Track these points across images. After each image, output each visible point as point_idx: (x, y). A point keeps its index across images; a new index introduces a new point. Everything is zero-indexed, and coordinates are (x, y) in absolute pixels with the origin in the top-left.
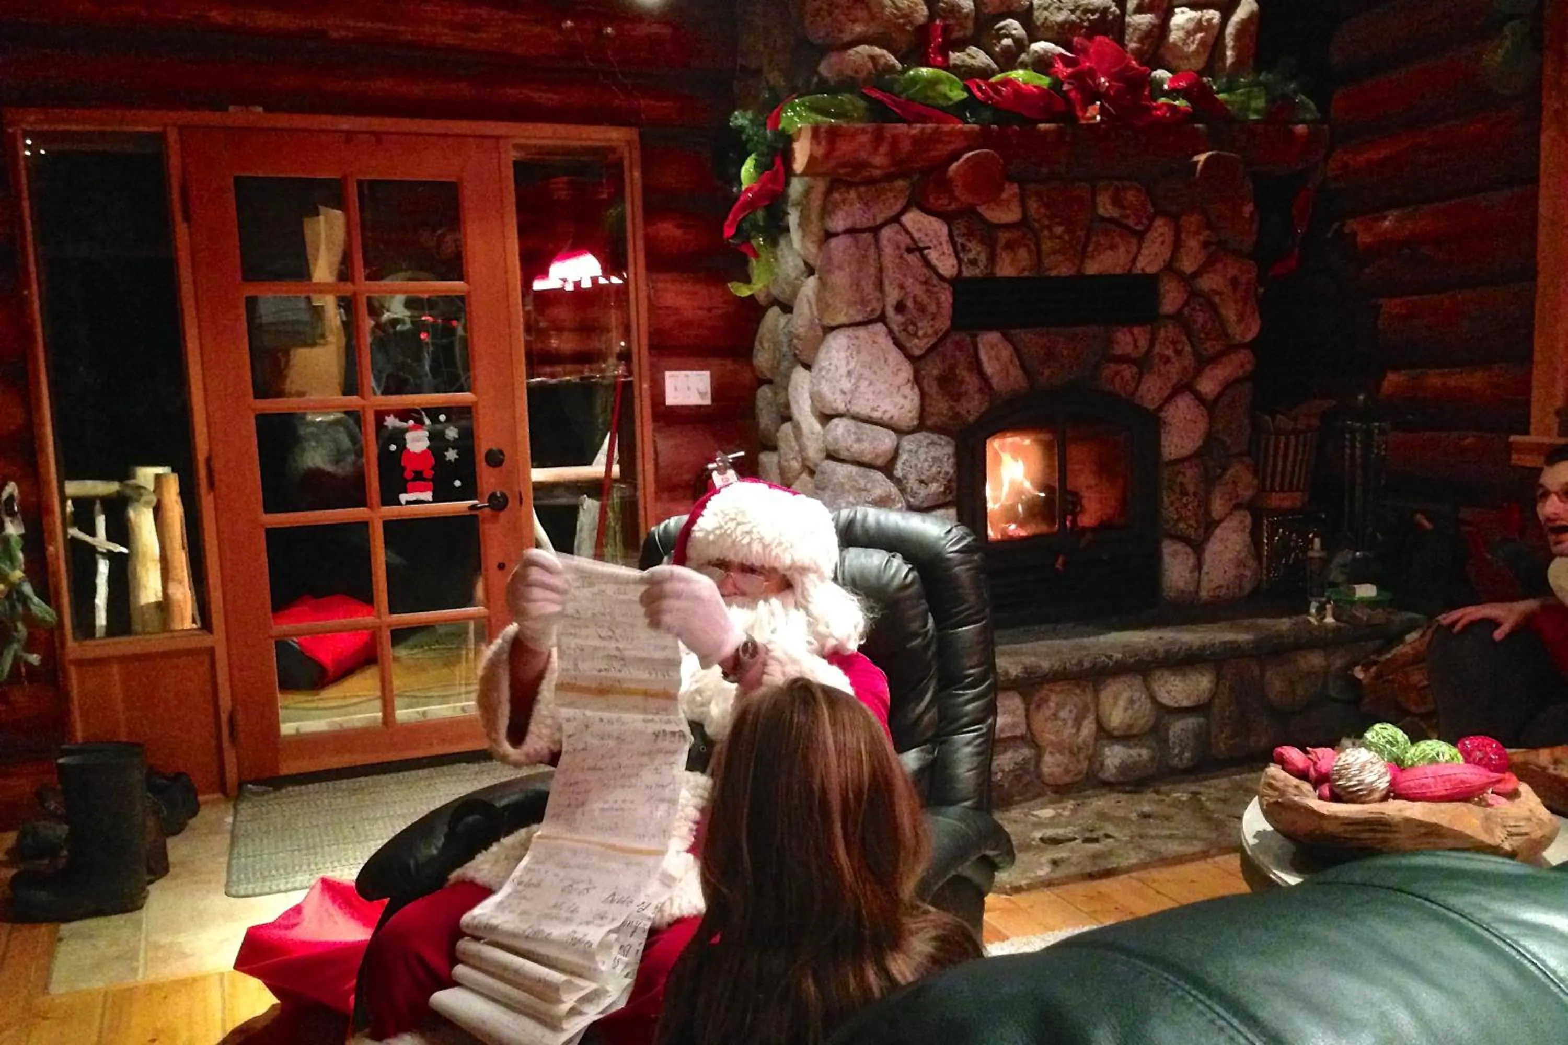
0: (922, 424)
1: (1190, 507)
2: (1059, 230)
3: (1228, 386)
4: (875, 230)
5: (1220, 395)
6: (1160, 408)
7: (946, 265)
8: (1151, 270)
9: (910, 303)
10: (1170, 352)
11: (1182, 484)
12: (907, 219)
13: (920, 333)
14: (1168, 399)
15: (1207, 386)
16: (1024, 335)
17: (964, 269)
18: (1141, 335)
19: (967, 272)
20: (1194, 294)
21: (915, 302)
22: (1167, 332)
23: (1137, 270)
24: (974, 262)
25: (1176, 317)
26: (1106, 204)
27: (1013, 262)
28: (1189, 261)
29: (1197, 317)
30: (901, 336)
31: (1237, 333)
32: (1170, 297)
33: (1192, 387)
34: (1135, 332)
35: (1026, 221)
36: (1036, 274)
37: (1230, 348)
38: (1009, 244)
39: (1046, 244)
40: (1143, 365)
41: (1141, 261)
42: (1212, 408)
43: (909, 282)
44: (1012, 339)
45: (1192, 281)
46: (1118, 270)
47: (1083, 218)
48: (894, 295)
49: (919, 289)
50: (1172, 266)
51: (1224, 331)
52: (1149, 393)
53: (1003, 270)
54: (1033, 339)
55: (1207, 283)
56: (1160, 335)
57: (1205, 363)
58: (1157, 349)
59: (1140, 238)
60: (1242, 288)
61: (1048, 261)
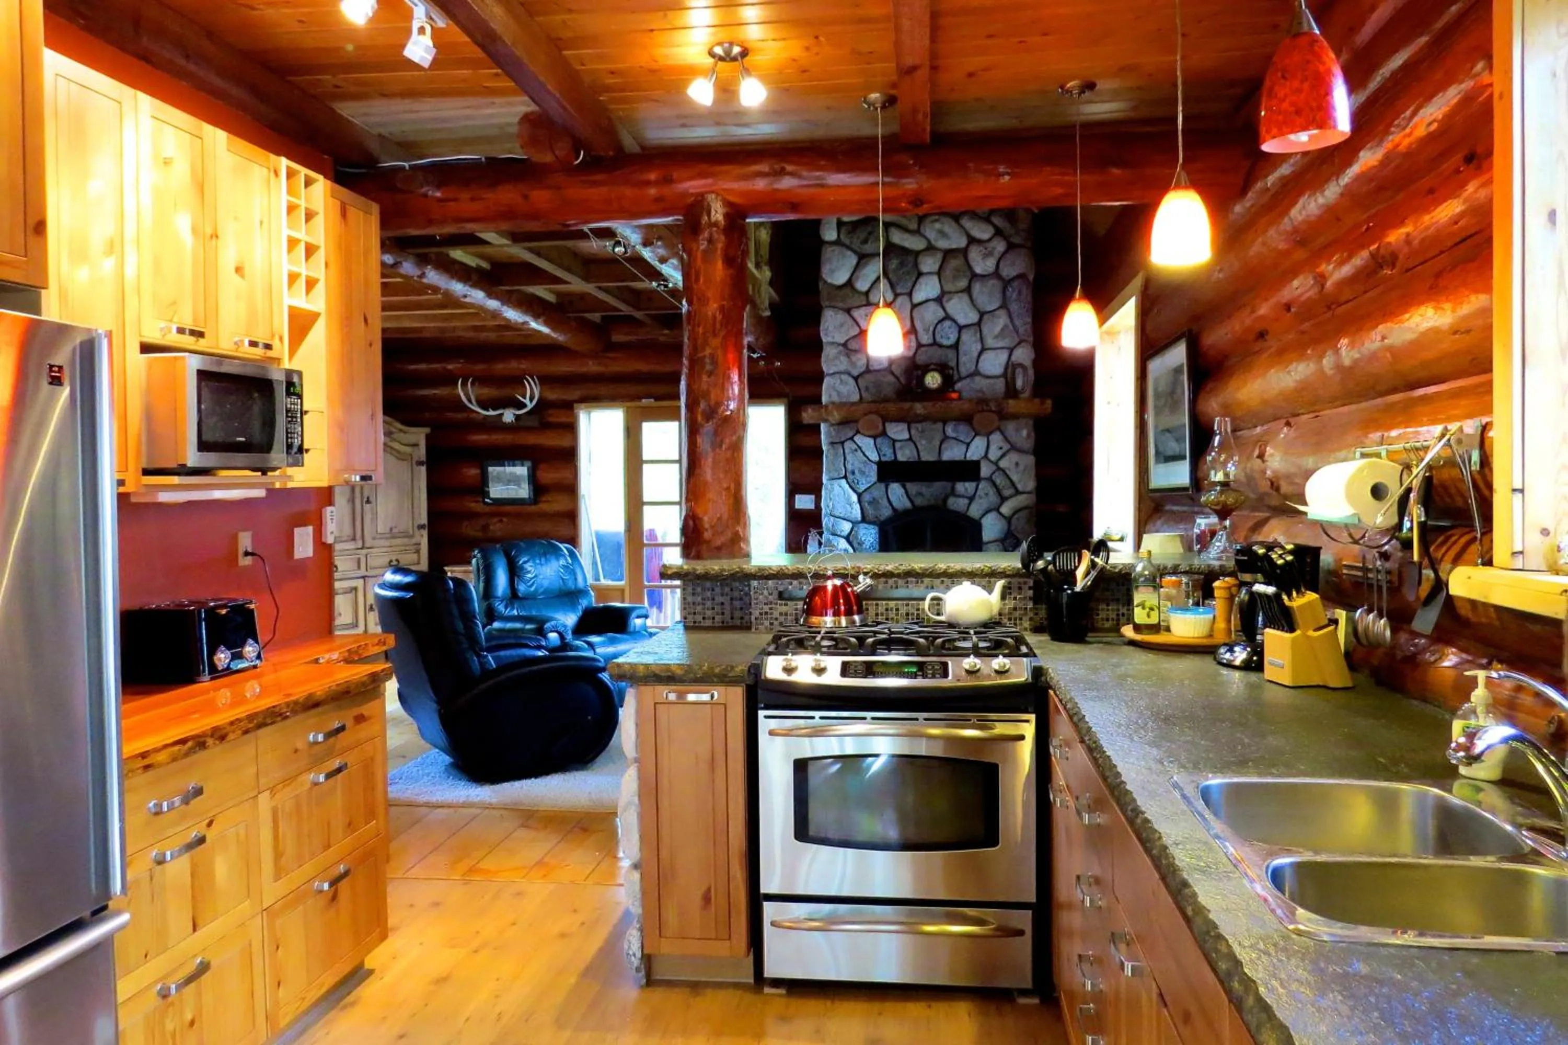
0: (864, 520)
2: (924, 442)
3: (1017, 512)
4: (843, 443)
5: (1014, 514)
6: (981, 518)
7: (874, 457)
8: (975, 458)
9: (856, 472)
10: (983, 494)
12: (856, 439)
13: (860, 483)
14: (983, 515)
15: (1006, 509)
16: (908, 485)
17: (882, 457)
18: (970, 486)
19: (883, 459)
20: (999, 469)
21: (859, 471)
22: (983, 485)
23: (968, 458)
24: (885, 455)
25: (990, 479)
26: (950, 431)
27: (902, 455)
28: (994, 454)
29: (999, 479)
30: (853, 485)
31: (1020, 487)
32: (985, 470)
33: (997, 510)
34: (967, 484)
35: (910, 439)
36: (917, 459)
37: (1018, 492)
38: (901, 448)
39: (919, 447)
40: (971, 499)
41: (968, 455)
42: (1009, 520)
43: (856, 463)
44: (904, 487)
45: (996, 463)
46: (957, 459)
47: (938, 437)
48: (849, 467)
49: (862, 466)
50: (986, 456)
51: (1013, 484)
52: (974, 511)
53: (901, 458)
54: (913, 487)
55: (1002, 464)
56: (980, 486)
57: (1003, 499)
58: (978, 493)
59: (968, 445)
60: (1021, 467)
61: (922, 454)
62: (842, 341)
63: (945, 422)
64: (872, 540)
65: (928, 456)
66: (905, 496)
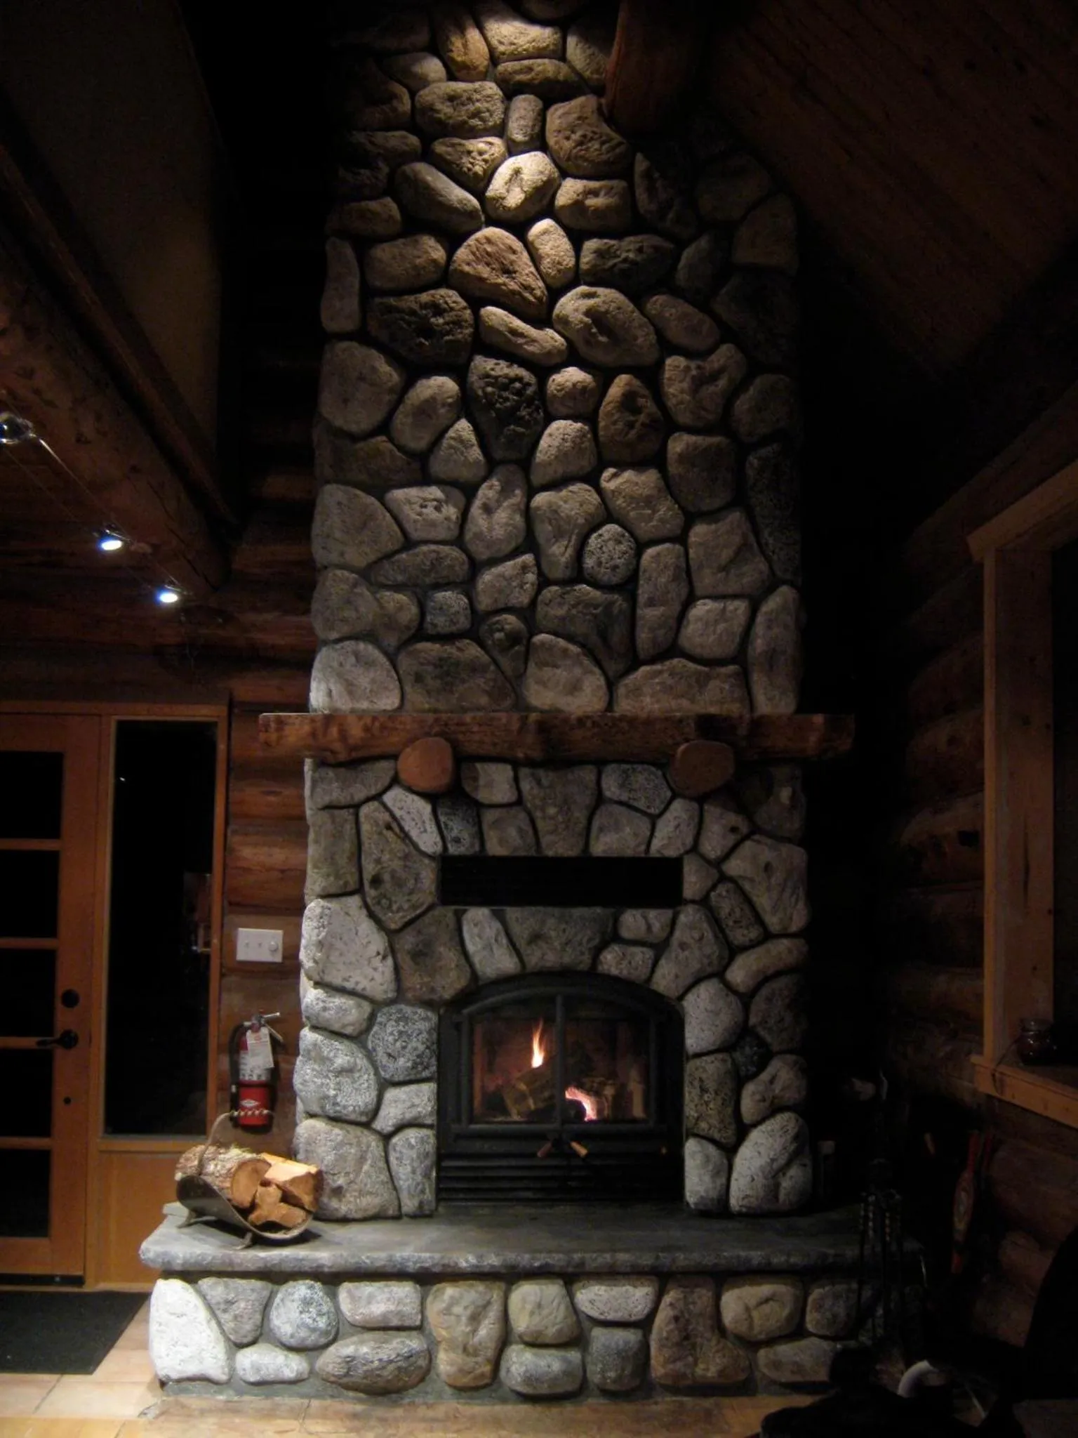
1: (712, 1105)
2: (550, 811)
3: (765, 979)
4: (356, 807)
5: (757, 985)
6: (681, 998)
7: (429, 841)
8: (671, 853)
9: (386, 877)
10: (686, 938)
11: (701, 1080)
12: (388, 798)
13: (395, 907)
14: (688, 989)
15: (739, 974)
16: (512, 913)
17: (449, 846)
18: (657, 918)
19: (453, 849)
20: (723, 878)
21: (393, 877)
22: (688, 916)
23: (654, 852)
24: (457, 840)
25: (703, 901)
26: (611, 787)
27: (502, 842)
28: (713, 845)
29: (725, 903)
30: (376, 909)
31: (773, 922)
32: (693, 881)
33: (720, 975)
34: (652, 914)
35: (519, 802)
36: (533, 853)
37: (767, 936)
38: (496, 824)
39: (540, 825)
40: (659, 948)
41: (656, 844)
42: (745, 999)
43: (386, 857)
44: (500, 917)
45: (718, 863)
46: (629, 853)
47: (584, 799)
48: (369, 869)
49: (397, 864)
50: (694, 849)
51: (759, 920)
52: (665, 979)
53: (495, 848)
54: (522, 918)
55: (734, 867)
56: (683, 918)
57: (733, 951)
58: (677, 934)
59: (654, 820)
60: (777, 877)
61: (545, 840)
62: (361, 562)
63: (600, 764)
64: (421, 1048)
65: (559, 846)
66: (505, 941)
